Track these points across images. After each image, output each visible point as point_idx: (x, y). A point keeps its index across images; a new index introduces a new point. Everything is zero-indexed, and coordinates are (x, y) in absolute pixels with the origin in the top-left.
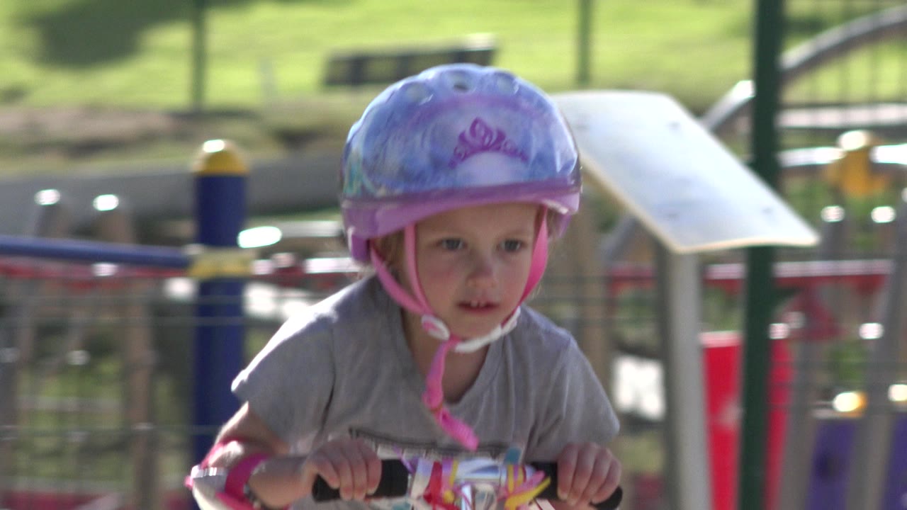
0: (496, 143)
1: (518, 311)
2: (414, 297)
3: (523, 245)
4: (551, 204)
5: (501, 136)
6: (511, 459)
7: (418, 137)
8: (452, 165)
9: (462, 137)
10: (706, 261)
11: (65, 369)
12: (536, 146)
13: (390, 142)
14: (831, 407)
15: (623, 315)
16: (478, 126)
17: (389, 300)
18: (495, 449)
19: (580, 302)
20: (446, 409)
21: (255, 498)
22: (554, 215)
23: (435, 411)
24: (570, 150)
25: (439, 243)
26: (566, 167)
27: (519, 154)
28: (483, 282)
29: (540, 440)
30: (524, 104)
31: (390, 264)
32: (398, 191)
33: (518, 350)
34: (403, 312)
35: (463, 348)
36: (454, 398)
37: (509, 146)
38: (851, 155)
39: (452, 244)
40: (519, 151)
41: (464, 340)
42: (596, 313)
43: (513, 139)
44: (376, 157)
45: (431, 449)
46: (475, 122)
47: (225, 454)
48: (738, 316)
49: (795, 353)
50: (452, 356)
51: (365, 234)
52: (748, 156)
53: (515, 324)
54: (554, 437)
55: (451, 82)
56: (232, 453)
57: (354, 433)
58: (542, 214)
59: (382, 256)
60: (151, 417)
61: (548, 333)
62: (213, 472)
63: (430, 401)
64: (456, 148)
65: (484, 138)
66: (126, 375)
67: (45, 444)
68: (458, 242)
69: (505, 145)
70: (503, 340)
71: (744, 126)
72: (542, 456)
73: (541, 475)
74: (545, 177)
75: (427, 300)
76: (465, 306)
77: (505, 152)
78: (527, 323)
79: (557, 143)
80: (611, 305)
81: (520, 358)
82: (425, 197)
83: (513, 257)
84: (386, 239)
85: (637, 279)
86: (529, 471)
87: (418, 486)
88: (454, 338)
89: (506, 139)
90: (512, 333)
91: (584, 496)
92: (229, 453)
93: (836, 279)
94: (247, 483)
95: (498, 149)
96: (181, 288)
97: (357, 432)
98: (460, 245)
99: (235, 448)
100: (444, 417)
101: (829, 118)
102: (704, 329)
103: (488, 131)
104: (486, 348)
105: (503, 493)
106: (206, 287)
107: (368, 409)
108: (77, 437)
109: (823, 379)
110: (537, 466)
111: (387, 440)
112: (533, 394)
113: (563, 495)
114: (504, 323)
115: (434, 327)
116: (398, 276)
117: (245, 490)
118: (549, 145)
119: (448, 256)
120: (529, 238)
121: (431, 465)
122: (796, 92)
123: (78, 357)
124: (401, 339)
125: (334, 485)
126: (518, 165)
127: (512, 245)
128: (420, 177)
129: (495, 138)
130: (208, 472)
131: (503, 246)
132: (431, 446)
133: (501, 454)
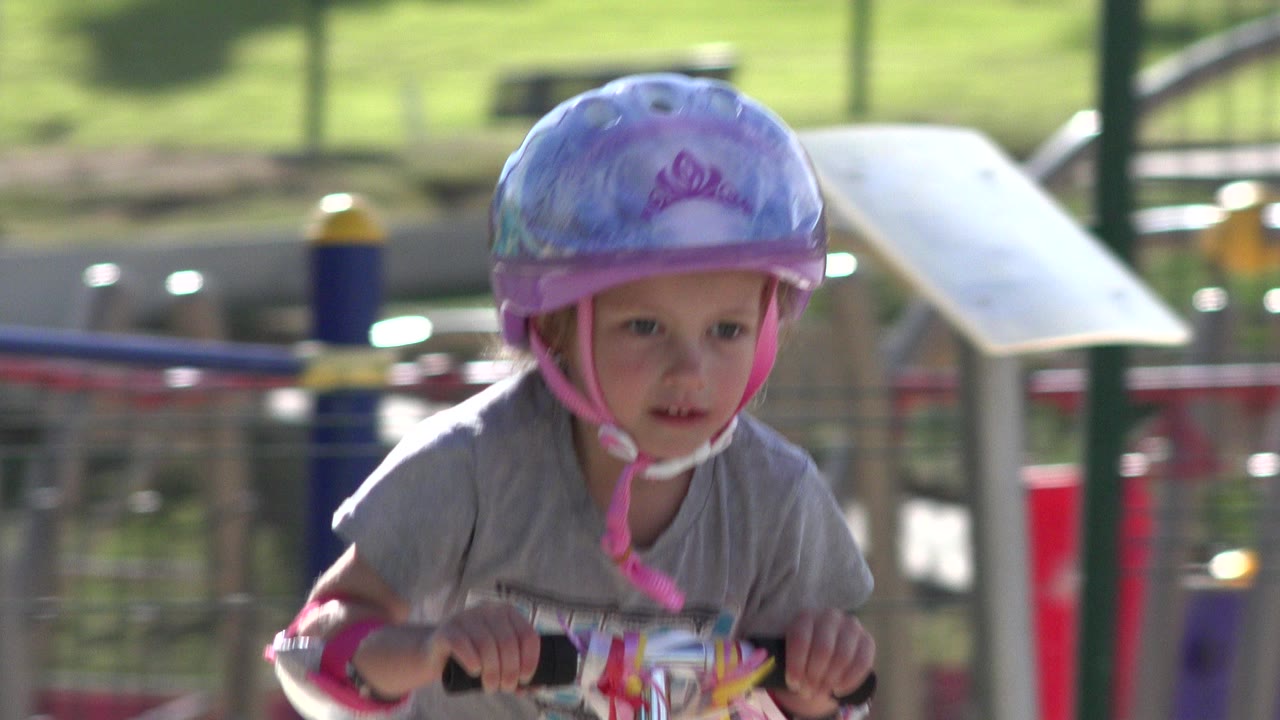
0: (709, 186)
1: (735, 423)
2: (589, 399)
3: (744, 330)
4: (784, 274)
5: (716, 177)
6: (721, 629)
7: (600, 175)
8: (646, 216)
9: (661, 176)
10: (1032, 365)
11: (126, 519)
12: (764, 191)
13: (559, 182)
14: (1206, 572)
15: (914, 442)
16: (683, 162)
17: (555, 404)
18: (700, 615)
19: (853, 423)
20: (635, 557)
21: (362, 681)
22: (789, 290)
23: (620, 560)
24: (812, 199)
25: (626, 325)
26: (805, 223)
27: (740, 203)
28: (685, 381)
29: (763, 603)
30: (749, 131)
31: (557, 352)
32: (569, 251)
33: (735, 475)
34: (574, 419)
35: (655, 472)
36: (645, 541)
37: (726, 192)
38: (1237, 217)
39: (644, 327)
40: (740, 199)
41: (658, 461)
42: (875, 440)
43: (733, 181)
44: (541, 203)
45: (611, 612)
46: (680, 157)
47: (322, 618)
48: (1076, 443)
49: (1156, 497)
50: (641, 484)
51: (523, 311)
52: (1090, 217)
53: (730, 441)
54: (783, 599)
55: (647, 98)
56: (331, 617)
57: (504, 588)
58: (770, 286)
59: (546, 341)
60: (247, 585)
61: (778, 454)
62: (303, 643)
63: (613, 546)
64: (652, 194)
65: (691, 180)
66: (212, 525)
67: (97, 623)
68: (653, 324)
69: (722, 188)
70: (714, 462)
71: (1085, 176)
72: (763, 628)
73: (763, 653)
74: (776, 236)
75: (606, 403)
76: (660, 414)
77: (721, 199)
78: (746, 438)
79: (794, 190)
80: (897, 427)
81: (738, 487)
82: (607, 261)
83: (728, 347)
84: (552, 317)
85: (932, 391)
86: (746, 650)
87: (591, 671)
88: (644, 458)
89: (722, 182)
90: (727, 452)
91: (823, 684)
92: (328, 616)
93: (1216, 392)
94: (350, 660)
95: (712, 194)
96: (289, 403)
97: (506, 588)
98: (655, 328)
99: (334, 610)
100: (634, 567)
101: (1204, 165)
102: (1028, 462)
103: (698, 170)
104: (690, 473)
105: (708, 680)
106: (326, 402)
107: (524, 554)
108: (142, 614)
109: (1196, 533)
110: (756, 643)
111: (550, 600)
112: (754, 539)
113: (793, 683)
114: (714, 440)
115: (616, 443)
116: (568, 371)
117: (348, 669)
118: (783, 190)
119: (637, 344)
120: (752, 321)
121: (609, 642)
122: (1159, 127)
123: (144, 501)
124: (570, 459)
125: (473, 669)
126: (738, 218)
127: (728, 330)
128: (600, 233)
129: (706, 179)
130: (297, 643)
131: (715, 330)
132: (611, 609)
133: (709, 622)
